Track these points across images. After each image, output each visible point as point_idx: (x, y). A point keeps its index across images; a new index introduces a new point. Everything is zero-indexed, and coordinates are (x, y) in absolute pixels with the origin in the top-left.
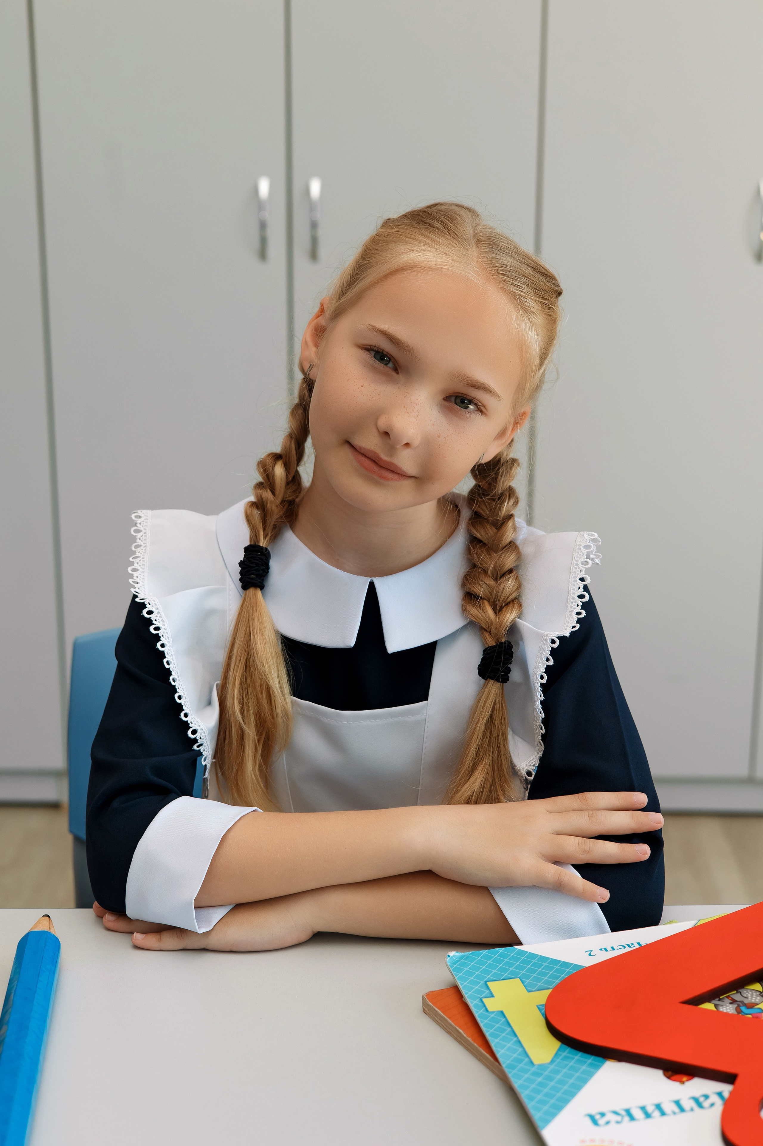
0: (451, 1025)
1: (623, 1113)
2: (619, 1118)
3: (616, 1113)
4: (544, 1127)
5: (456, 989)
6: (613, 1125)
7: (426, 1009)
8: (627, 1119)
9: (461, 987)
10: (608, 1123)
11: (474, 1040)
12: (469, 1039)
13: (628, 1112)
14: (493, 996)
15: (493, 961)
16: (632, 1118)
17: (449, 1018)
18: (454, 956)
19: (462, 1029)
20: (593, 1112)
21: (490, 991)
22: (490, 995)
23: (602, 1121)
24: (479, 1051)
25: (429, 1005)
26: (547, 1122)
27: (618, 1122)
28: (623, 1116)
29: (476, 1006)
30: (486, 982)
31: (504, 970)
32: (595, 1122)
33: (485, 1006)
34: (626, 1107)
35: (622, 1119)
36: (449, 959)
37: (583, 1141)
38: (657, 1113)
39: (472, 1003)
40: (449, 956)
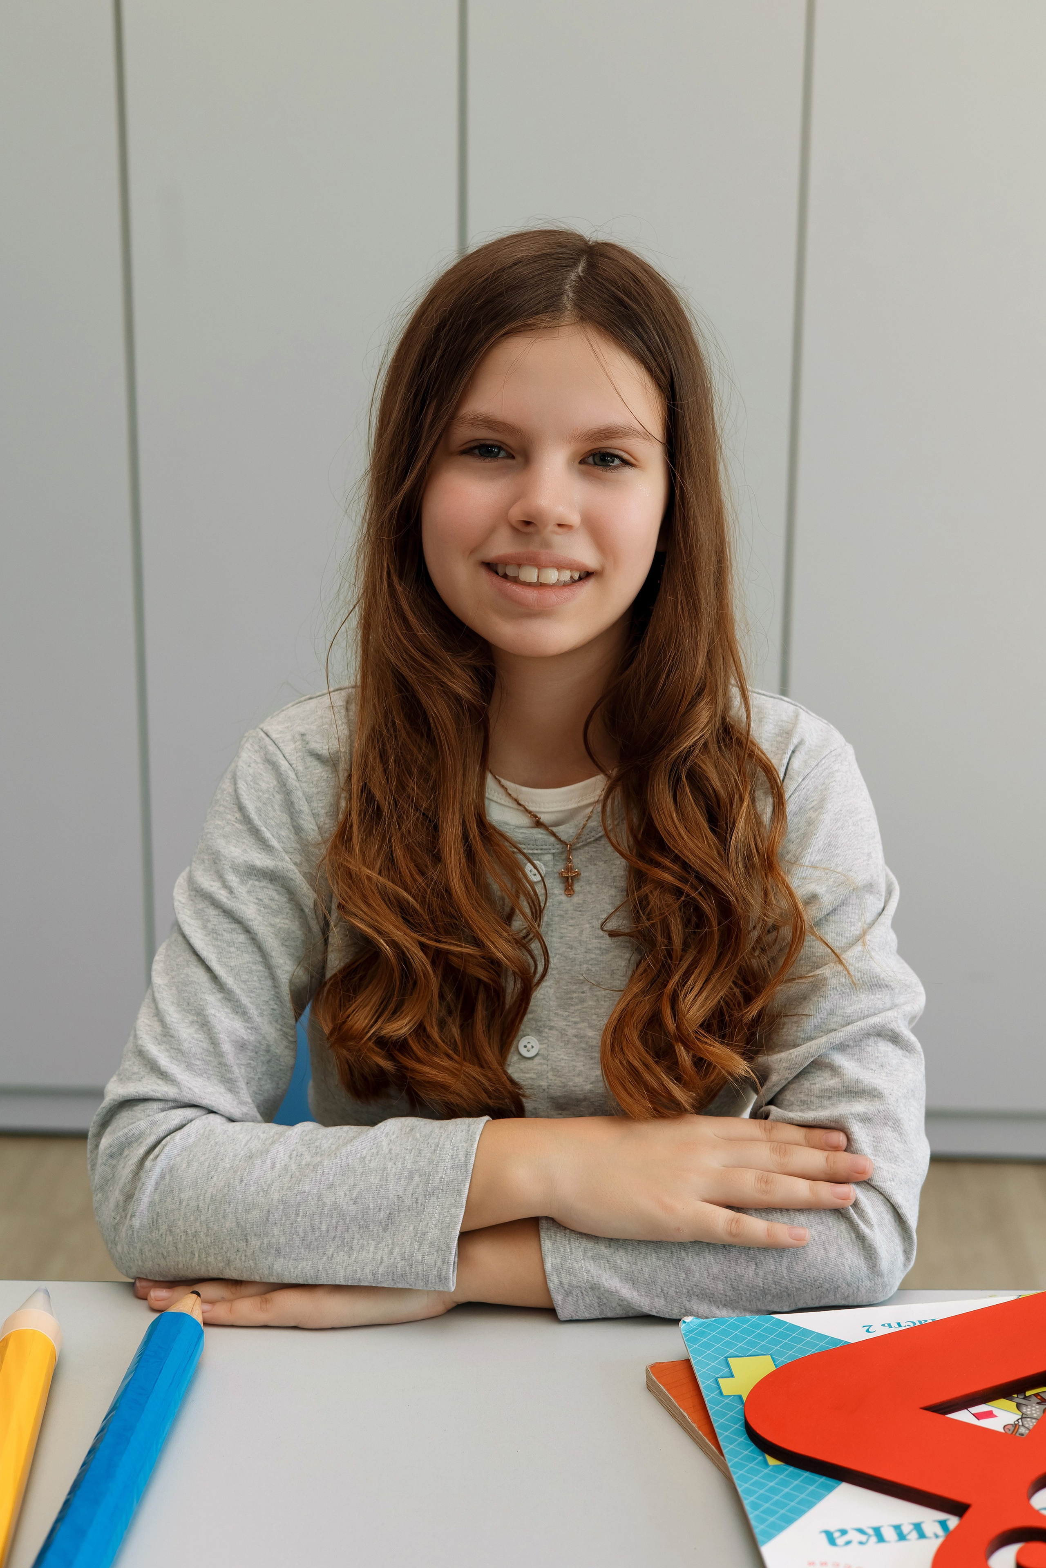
0: (675, 1406)
1: (871, 1532)
2: (863, 1538)
3: (861, 1531)
4: (764, 1543)
5: (688, 1361)
6: (854, 1545)
7: (650, 1384)
8: (874, 1539)
9: (693, 1362)
10: (848, 1543)
11: (699, 1427)
12: (694, 1425)
13: (877, 1531)
14: (732, 1376)
15: (741, 1332)
16: (881, 1539)
17: (674, 1397)
18: (691, 1322)
19: (687, 1413)
20: (832, 1529)
21: (730, 1369)
22: (729, 1375)
23: (840, 1541)
24: (704, 1440)
25: (652, 1380)
26: (770, 1537)
27: (861, 1543)
28: (869, 1536)
29: (708, 1387)
30: (726, 1358)
31: (752, 1344)
32: (832, 1541)
33: (719, 1388)
34: (876, 1524)
35: (868, 1540)
36: (684, 1325)
37: (812, 1564)
38: (914, 1535)
39: (704, 1383)
40: (684, 1322)
